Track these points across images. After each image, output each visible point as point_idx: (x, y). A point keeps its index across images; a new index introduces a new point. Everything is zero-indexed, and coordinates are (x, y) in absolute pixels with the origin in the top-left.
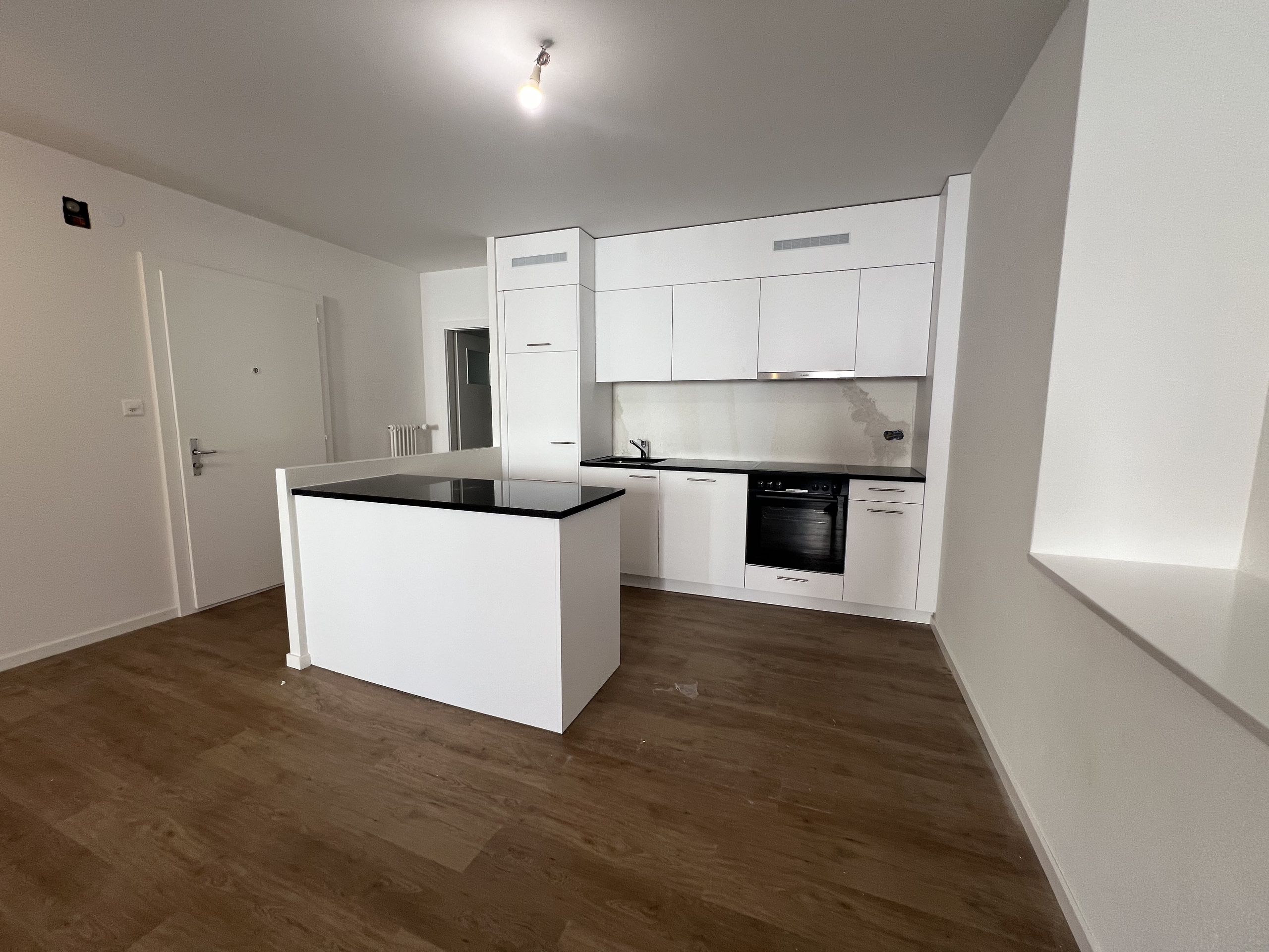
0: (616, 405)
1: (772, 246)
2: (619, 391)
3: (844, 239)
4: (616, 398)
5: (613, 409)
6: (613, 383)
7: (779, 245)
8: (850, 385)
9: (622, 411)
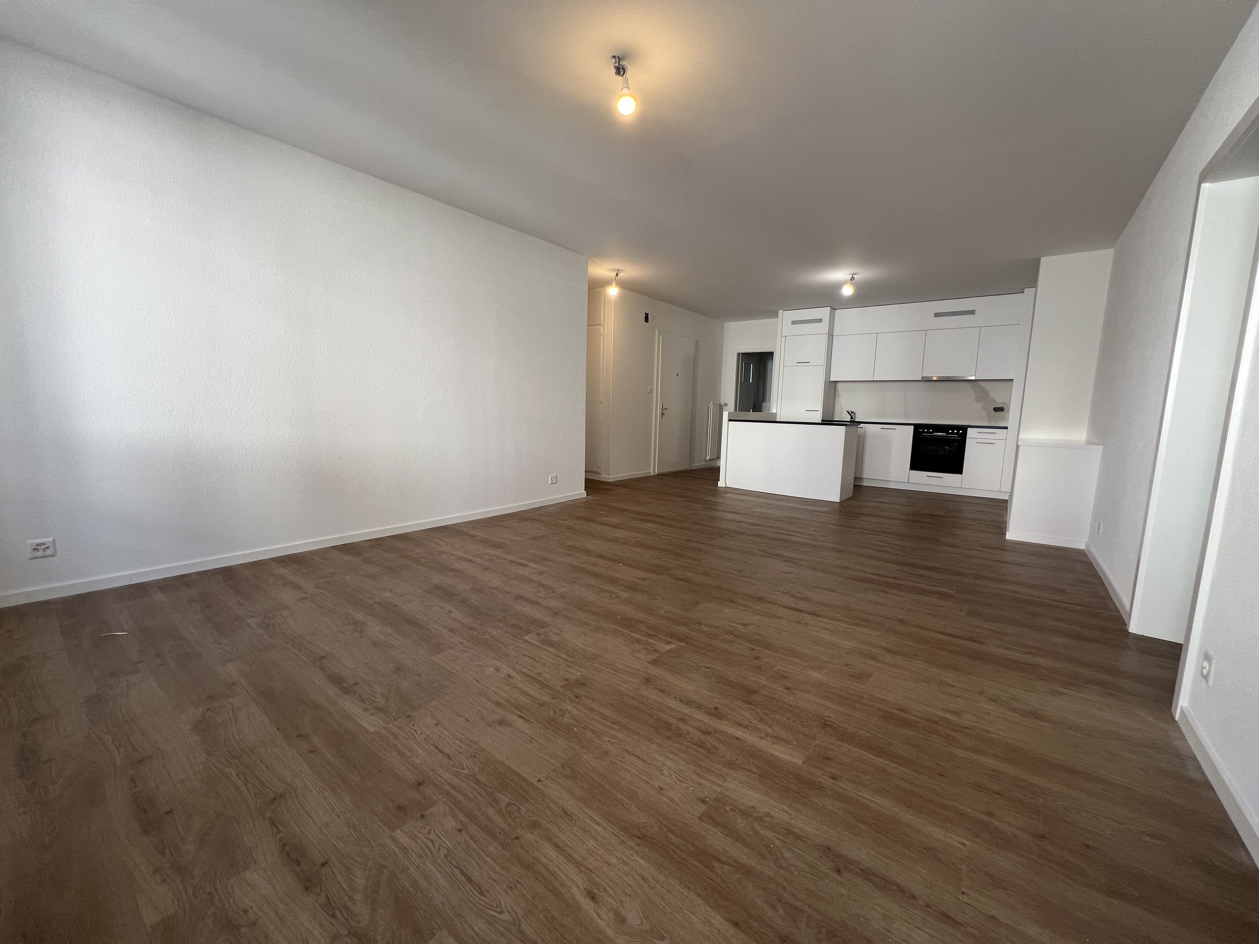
0: (837, 393)
1: (933, 315)
2: (839, 386)
3: (972, 312)
4: (837, 389)
5: (835, 395)
6: (836, 381)
7: (937, 315)
8: (975, 383)
9: (840, 396)
